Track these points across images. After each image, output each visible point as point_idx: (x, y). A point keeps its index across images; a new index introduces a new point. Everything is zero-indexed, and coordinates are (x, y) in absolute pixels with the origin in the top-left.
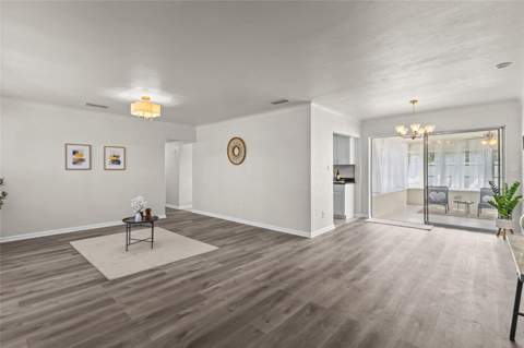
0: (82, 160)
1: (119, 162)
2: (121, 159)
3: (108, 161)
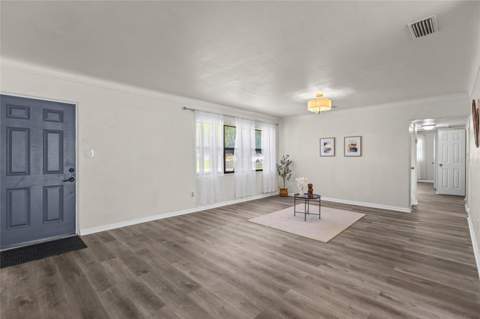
0: (329, 149)
1: (356, 150)
2: (358, 147)
3: (347, 148)
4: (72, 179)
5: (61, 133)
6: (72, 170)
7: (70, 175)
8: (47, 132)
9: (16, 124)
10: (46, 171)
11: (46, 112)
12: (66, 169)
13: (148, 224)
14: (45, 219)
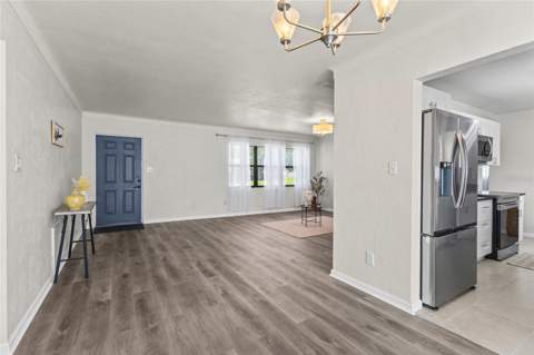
4: (139, 187)
5: (133, 157)
6: (140, 181)
7: (138, 184)
8: (125, 156)
9: (110, 152)
10: (125, 181)
11: (125, 144)
12: (136, 180)
13: (188, 221)
14: (124, 212)
